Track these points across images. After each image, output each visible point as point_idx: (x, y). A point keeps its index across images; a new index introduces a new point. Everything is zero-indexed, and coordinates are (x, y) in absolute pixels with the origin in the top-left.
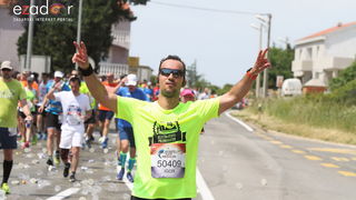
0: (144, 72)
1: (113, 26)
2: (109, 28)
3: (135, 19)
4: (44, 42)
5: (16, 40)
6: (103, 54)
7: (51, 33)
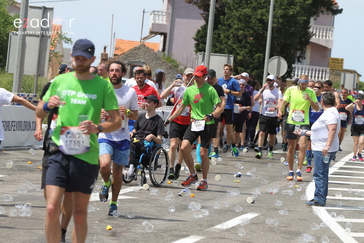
0: (349, 77)
1: (312, 19)
2: (307, 22)
3: (340, 11)
4: (228, 38)
5: (193, 33)
6: (298, 53)
7: (236, 26)
